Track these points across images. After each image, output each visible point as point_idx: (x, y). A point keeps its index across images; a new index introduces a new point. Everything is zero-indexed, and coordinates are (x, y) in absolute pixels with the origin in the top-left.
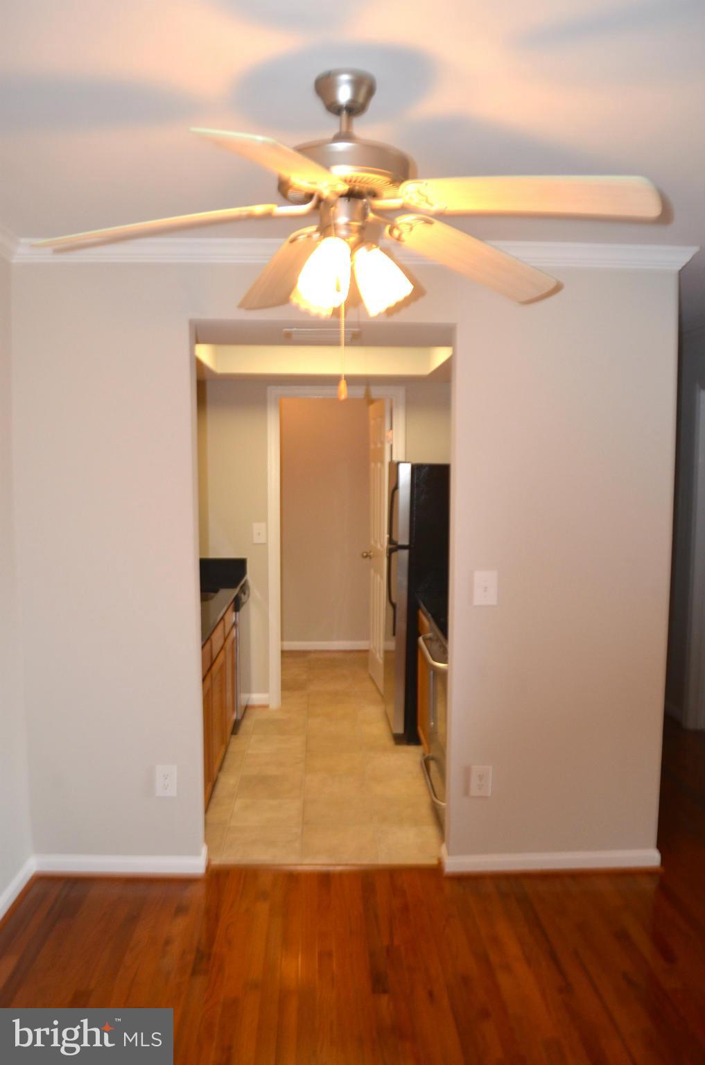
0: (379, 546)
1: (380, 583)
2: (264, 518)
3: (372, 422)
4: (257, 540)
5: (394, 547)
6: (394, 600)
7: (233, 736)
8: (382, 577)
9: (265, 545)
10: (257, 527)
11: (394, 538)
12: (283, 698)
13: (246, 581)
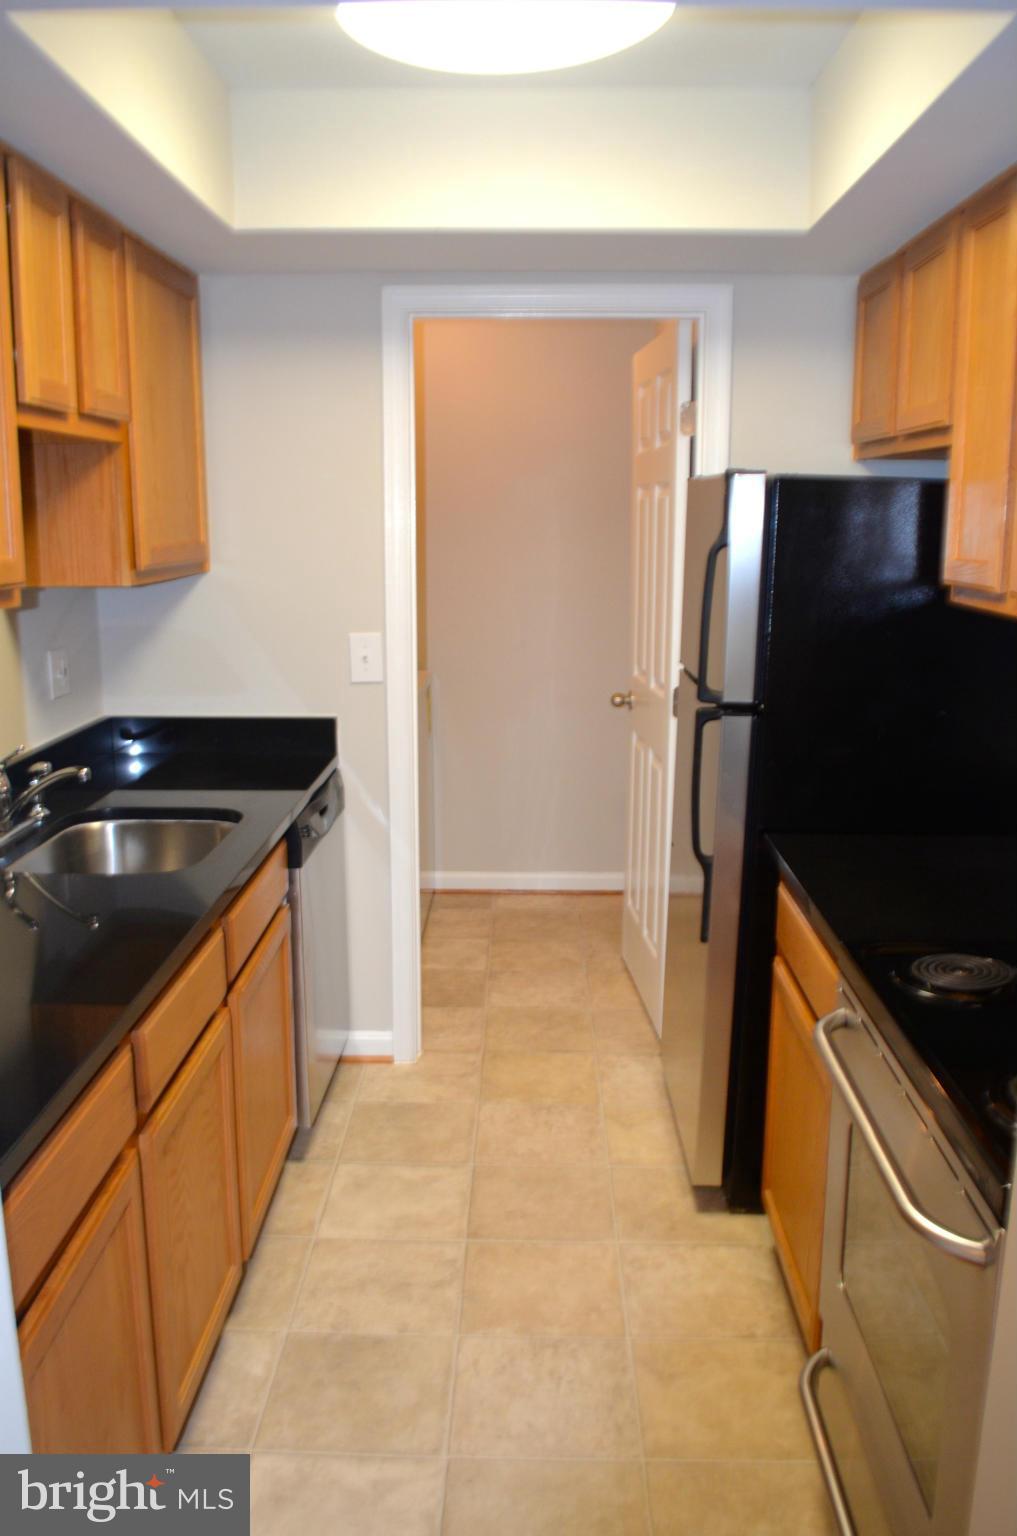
0: (653, 685)
1: (654, 773)
2: (376, 620)
3: (640, 393)
4: (359, 674)
5: (709, 708)
6: (706, 849)
7: (292, 1167)
8: (661, 758)
9: (382, 684)
10: (362, 643)
11: (712, 683)
12: (426, 1030)
13: (335, 772)
